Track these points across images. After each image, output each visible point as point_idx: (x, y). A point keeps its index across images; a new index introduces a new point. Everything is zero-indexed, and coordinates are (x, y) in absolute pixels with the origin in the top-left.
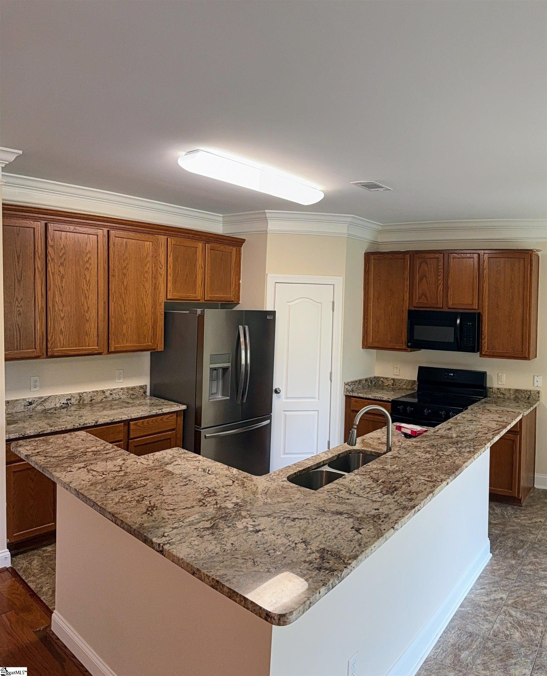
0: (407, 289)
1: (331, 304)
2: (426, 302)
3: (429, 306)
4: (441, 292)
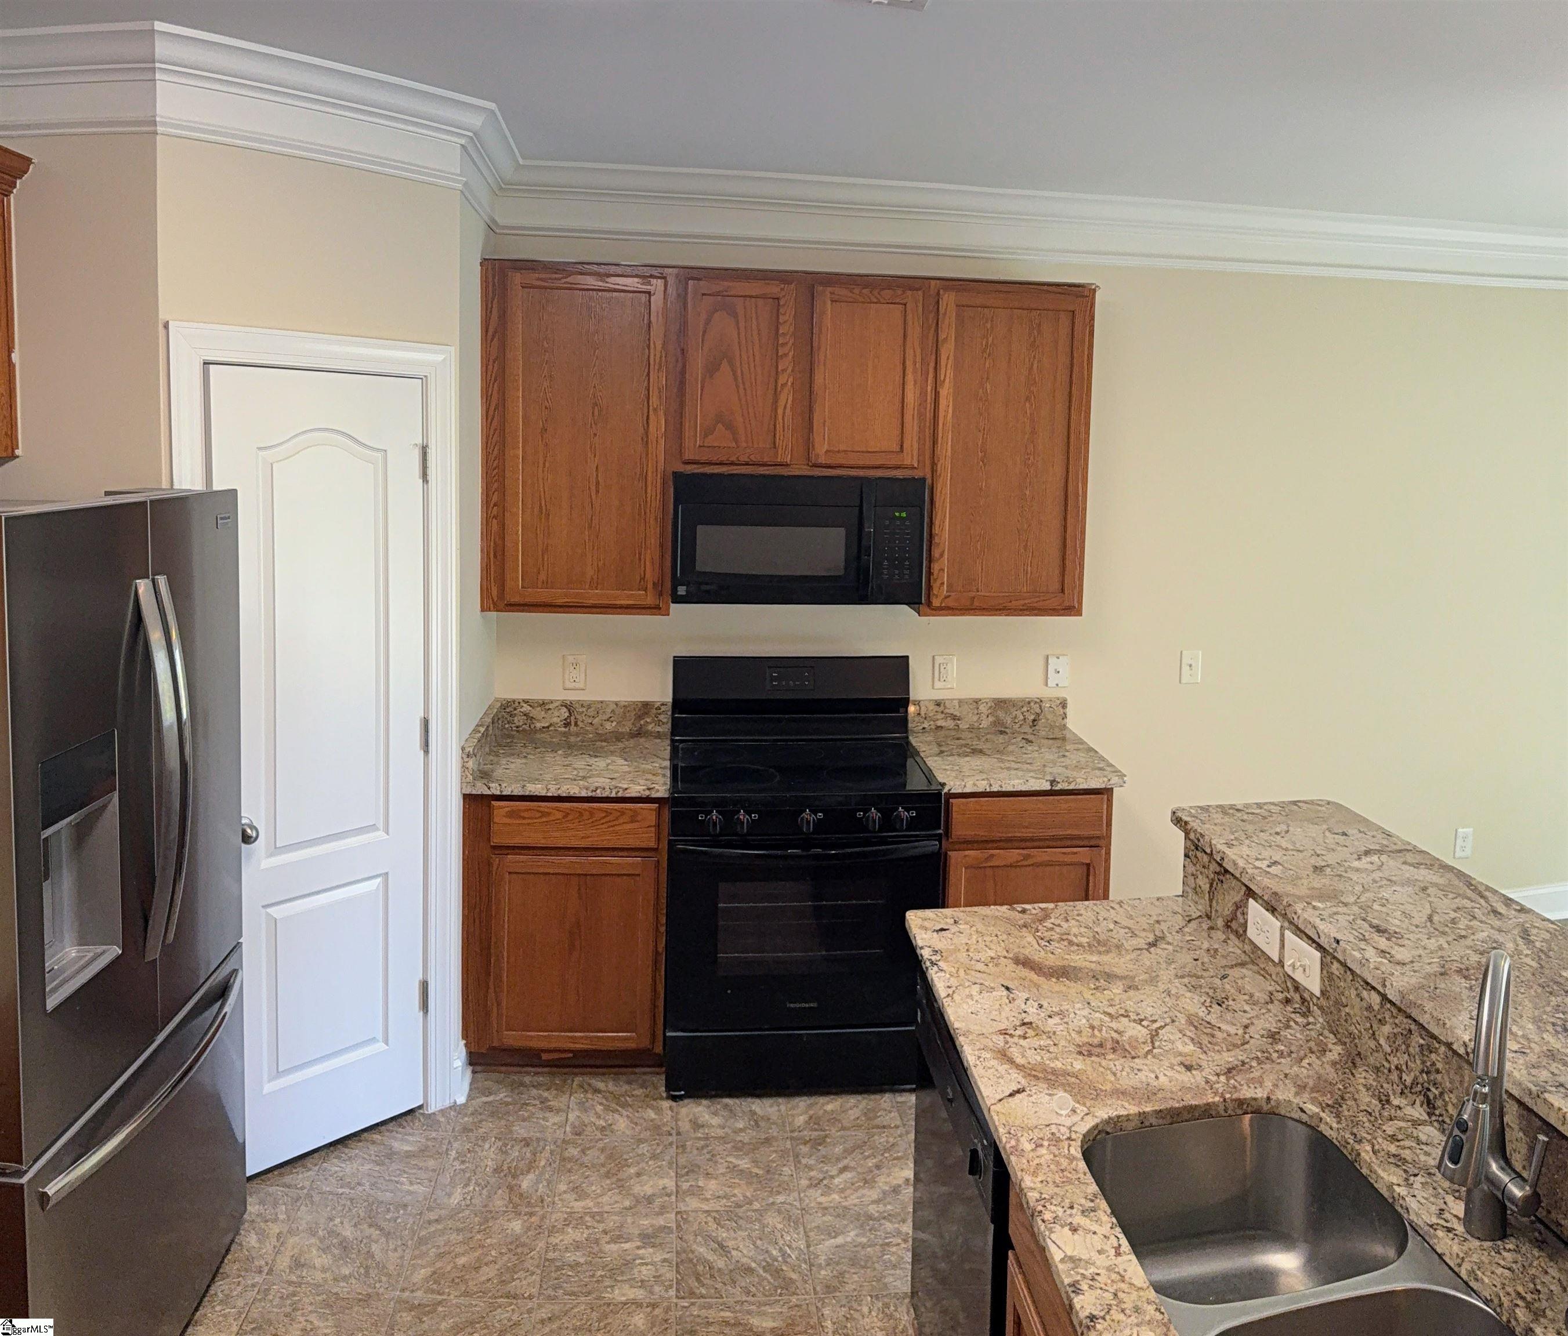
1: (416, 454)
2: (731, 444)
3: (744, 459)
4: (790, 414)
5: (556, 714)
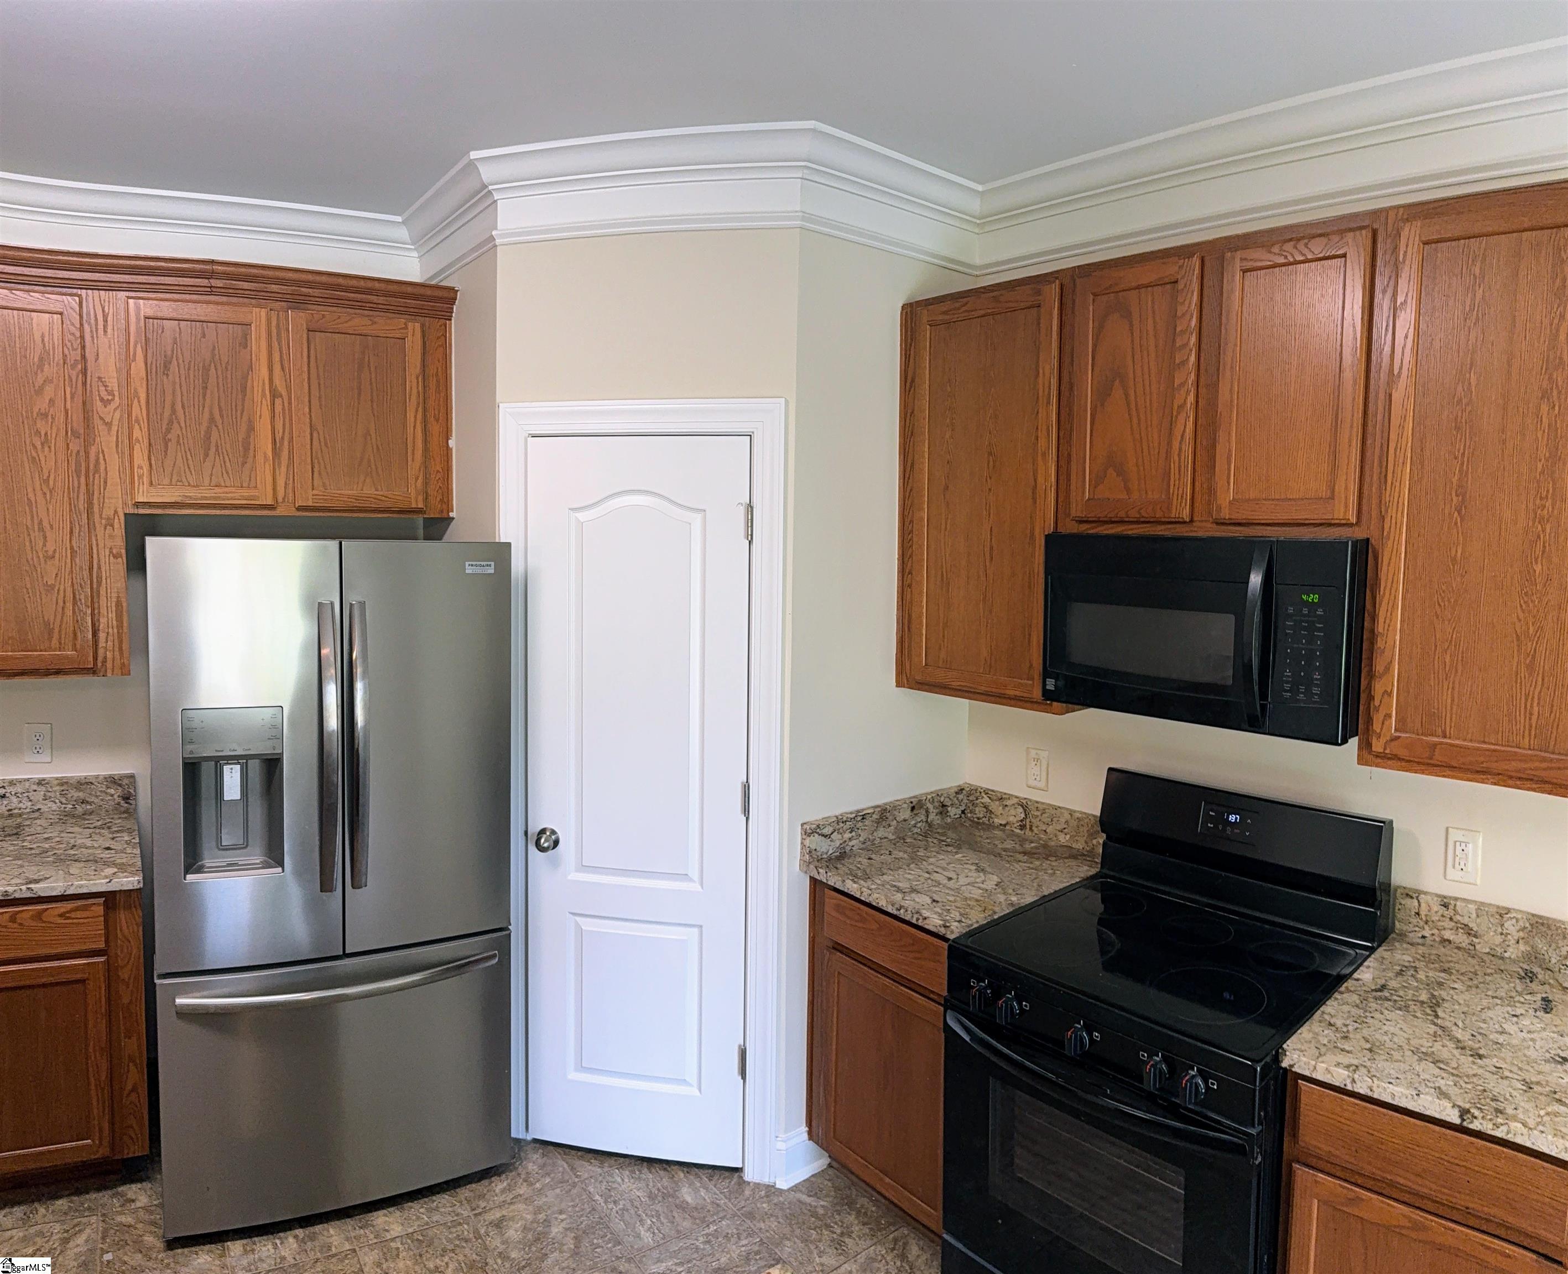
0: (1049, 443)
1: (742, 510)
2: (1124, 496)
3: (1134, 514)
4: (1188, 449)
5: (1013, 812)
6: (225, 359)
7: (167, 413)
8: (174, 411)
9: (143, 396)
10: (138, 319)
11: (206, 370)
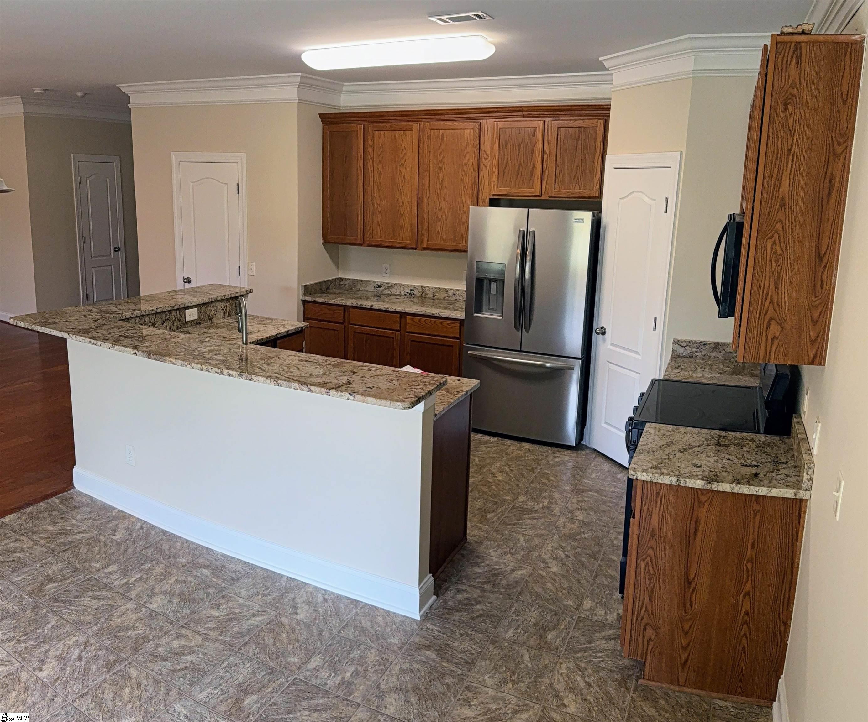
6: (526, 142)
7: (505, 162)
8: (507, 162)
9: (497, 156)
10: (497, 128)
11: (520, 146)
